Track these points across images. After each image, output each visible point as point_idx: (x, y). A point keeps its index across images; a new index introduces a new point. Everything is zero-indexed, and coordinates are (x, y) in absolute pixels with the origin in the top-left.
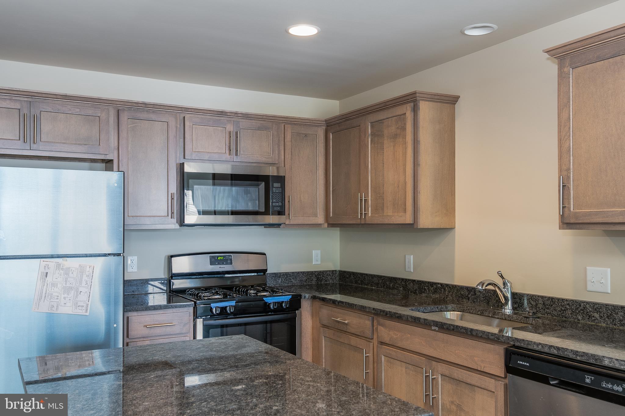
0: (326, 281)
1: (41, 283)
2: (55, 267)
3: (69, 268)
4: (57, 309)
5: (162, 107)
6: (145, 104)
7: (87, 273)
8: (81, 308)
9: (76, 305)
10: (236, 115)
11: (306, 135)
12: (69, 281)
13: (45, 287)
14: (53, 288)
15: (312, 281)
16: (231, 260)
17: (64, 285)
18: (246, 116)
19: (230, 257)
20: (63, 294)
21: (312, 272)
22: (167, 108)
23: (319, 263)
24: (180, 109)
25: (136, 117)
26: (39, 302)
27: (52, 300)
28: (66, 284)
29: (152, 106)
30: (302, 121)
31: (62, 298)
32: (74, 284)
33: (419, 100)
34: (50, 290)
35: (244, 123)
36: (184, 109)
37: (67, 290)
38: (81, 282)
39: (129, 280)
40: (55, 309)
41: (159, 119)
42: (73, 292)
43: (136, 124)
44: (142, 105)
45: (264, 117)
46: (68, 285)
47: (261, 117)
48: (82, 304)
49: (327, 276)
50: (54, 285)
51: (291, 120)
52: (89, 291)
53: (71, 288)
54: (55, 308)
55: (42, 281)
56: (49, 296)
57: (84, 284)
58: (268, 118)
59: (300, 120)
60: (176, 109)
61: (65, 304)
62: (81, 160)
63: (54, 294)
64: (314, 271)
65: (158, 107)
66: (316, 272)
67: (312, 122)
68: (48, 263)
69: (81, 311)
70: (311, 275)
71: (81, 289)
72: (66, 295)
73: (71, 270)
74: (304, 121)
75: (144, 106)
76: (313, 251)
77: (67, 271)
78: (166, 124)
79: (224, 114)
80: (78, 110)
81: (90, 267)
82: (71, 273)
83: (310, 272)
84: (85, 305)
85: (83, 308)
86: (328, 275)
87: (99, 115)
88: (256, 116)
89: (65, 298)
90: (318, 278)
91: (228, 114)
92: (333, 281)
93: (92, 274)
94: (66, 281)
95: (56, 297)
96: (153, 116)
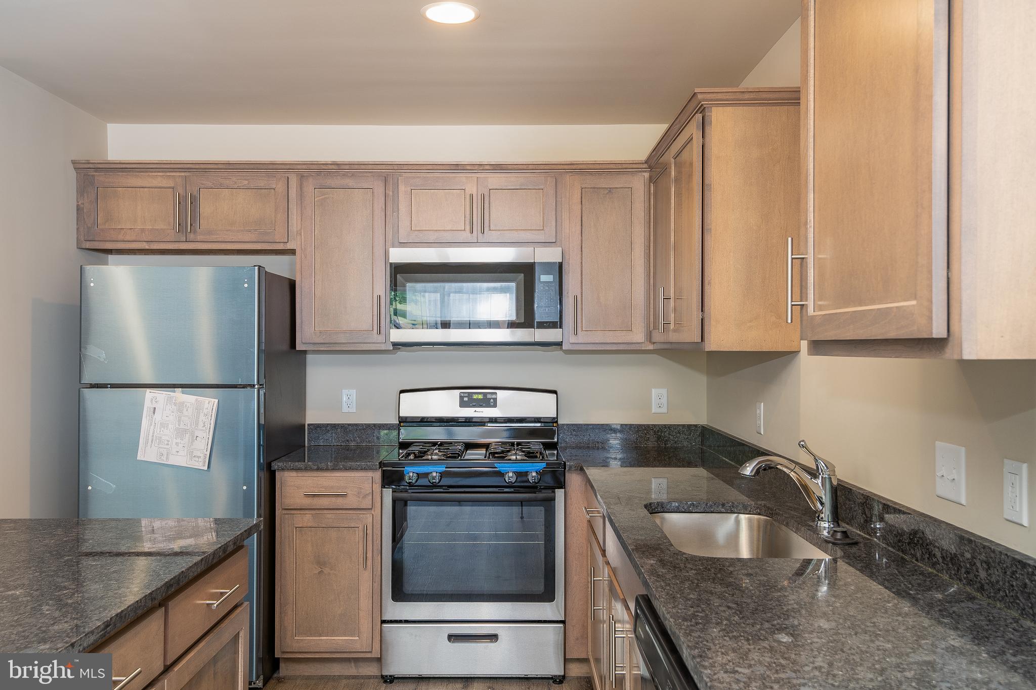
0: (675, 442)
1: (147, 422)
2: (166, 400)
3: (183, 403)
4: (167, 458)
5: (363, 167)
6: (338, 165)
7: (205, 411)
8: (197, 459)
9: (192, 456)
10: (481, 168)
11: (610, 191)
12: (183, 421)
13: (152, 427)
14: (163, 429)
15: (647, 441)
16: (495, 400)
17: (177, 426)
18: (499, 168)
19: (494, 396)
20: (176, 438)
21: (648, 426)
22: (370, 167)
23: (664, 410)
24: (390, 167)
25: (325, 186)
26: (145, 448)
27: (160, 446)
28: (179, 425)
29: (347, 167)
30: (601, 166)
31: (174, 444)
32: (189, 425)
33: (708, 106)
34: (158, 432)
35: (495, 180)
36: (397, 165)
37: (181, 433)
38: (197, 424)
39: (342, 424)
40: (164, 458)
41: (359, 186)
42: (187, 436)
43: (326, 196)
44: (333, 167)
45: (530, 167)
46: (182, 426)
47: (525, 167)
48: (199, 454)
49: (678, 435)
50: (164, 425)
51: (581, 167)
52: (208, 436)
53: (185, 431)
54: (165, 456)
55: (148, 418)
56: (157, 441)
57: (201, 424)
58: (537, 167)
59: (597, 166)
60: (384, 167)
61: (178, 452)
62: (279, 253)
63: (164, 438)
64: (652, 425)
65: (356, 167)
66: (655, 425)
67: (620, 167)
68: (155, 395)
69: (197, 464)
70: (645, 431)
71: (197, 433)
72: (179, 440)
73: (186, 406)
74: (604, 166)
75: (337, 168)
76: (653, 390)
77: (181, 406)
78: (370, 191)
79: (462, 168)
80: (246, 182)
81: (209, 403)
82: (185, 410)
83: (644, 425)
84: (202, 455)
85: (200, 460)
86: (680, 433)
87: (274, 186)
88: (515, 166)
89: (177, 444)
90: (659, 438)
91: (468, 167)
92: (691, 444)
93: (211, 412)
94: (179, 421)
95: (166, 442)
96: (350, 182)
